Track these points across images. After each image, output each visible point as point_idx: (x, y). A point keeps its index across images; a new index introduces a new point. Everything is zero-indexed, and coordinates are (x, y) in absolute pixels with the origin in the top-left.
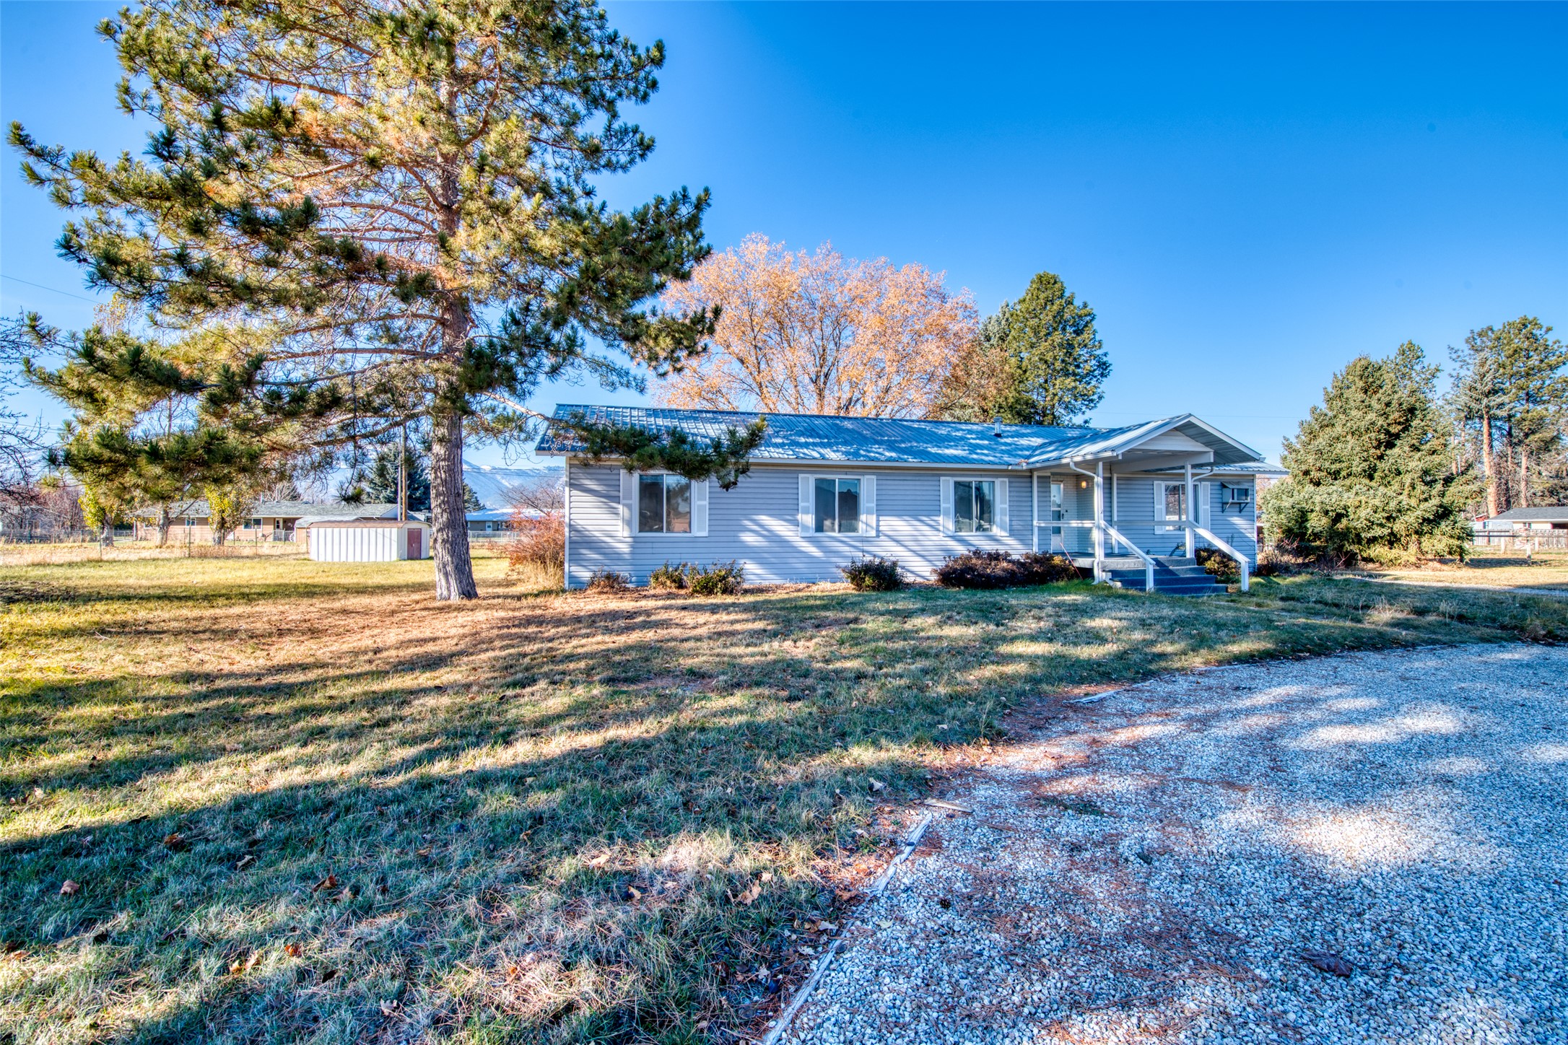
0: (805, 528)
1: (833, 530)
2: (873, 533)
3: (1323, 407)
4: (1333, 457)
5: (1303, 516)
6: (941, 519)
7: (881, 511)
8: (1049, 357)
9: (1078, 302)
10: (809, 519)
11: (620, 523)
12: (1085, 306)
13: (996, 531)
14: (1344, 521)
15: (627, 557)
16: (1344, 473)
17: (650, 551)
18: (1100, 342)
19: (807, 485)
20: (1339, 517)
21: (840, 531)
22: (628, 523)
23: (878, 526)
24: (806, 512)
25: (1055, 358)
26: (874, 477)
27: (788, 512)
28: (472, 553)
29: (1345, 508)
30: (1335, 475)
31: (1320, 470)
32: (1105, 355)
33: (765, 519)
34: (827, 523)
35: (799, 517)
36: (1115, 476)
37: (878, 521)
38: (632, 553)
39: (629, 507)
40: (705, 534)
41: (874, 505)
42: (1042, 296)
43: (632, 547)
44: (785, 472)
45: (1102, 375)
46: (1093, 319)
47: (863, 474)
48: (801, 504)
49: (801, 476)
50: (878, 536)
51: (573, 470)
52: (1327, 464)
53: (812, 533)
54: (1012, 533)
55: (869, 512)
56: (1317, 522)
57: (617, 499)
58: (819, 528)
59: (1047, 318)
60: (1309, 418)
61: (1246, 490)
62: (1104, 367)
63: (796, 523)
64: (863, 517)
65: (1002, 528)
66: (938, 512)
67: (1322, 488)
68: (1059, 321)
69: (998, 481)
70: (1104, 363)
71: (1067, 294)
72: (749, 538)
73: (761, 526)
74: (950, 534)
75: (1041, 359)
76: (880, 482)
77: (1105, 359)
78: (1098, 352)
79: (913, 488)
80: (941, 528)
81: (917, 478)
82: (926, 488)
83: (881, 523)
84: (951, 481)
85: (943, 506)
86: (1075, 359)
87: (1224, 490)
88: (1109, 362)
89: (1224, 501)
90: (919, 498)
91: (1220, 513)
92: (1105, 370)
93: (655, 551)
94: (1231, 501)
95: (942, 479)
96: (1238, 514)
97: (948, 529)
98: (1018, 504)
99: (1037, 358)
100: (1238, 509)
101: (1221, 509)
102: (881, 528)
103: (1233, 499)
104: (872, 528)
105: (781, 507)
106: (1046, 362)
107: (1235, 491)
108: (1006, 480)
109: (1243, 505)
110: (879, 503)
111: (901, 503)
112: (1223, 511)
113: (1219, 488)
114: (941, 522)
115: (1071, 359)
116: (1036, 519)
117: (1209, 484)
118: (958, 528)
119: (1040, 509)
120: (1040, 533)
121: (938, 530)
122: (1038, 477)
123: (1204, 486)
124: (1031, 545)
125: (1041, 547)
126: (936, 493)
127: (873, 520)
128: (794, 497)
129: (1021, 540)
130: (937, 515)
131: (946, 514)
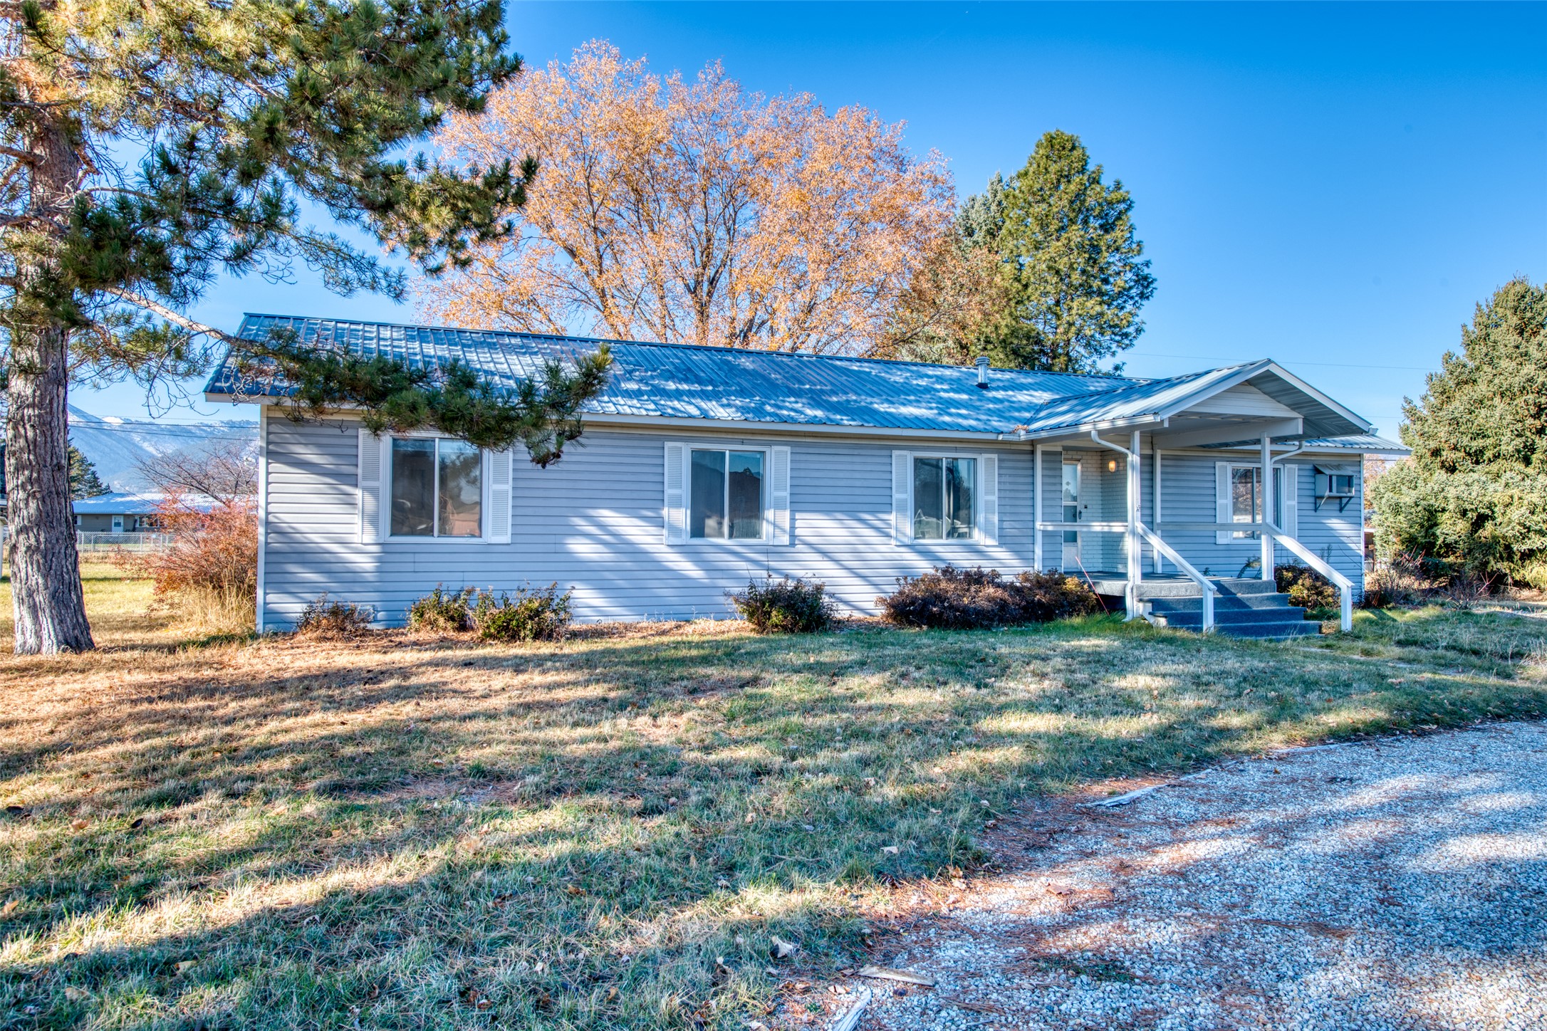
0: (674, 530)
1: (721, 535)
2: (785, 540)
3: (1461, 353)
4: (1474, 429)
5: (1431, 517)
6: (892, 518)
7: (798, 504)
8: (1062, 265)
9: (1107, 181)
10: (681, 517)
11: (357, 519)
12: (1118, 186)
13: (978, 537)
14: (1489, 526)
15: (370, 577)
16: (1489, 454)
17: (410, 567)
18: (1139, 244)
19: (678, 461)
20: (1480, 521)
21: (731, 536)
22: (374, 520)
23: (793, 527)
24: (676, 504)
25: (1071, 267)
26: (788, 449)
27: (646, 503)
28: (85, 570)
29: (1491, 506)
30: (1477, 457)
31: (1455, 448)
32: (1147, 264)
33: (609, 516)
34: (711, 523)
35: (665, 512)
36: (1158, 454)
37: (793, 520)
38: (379, 571)
39: (374, 492)
40: (506, 539)
41: (786, 494)
42: (1053, 168)
43: (380, 560)
44: (642, 438)
45: (1142, 296)
46: (1129, 207)
47: (770, 444)
48: (669, 492)
49: (668, 445)
50: (792, 545)
51: (273, 428)
52: (1465, 440)
53: (686, 539)
54: (1004, 541)
55: (778, 506)
56: (1451, 528)
57: (352, 480)
58: (698, 530)
59: (1060, 203)
60: (1440, 370)
61: (1350, 478)
62: (1144, 282)
63: (660, 523)
64: (769, 514)
65: (988, 533)
66: (887, 506)
67: (1458, 476)
68: (1079, 210)
69: (982, 459)
70: (1145, 278)
71: (1091, 167)
72: (582, 548)
73: (601, 526)
74: (907, 541)
75: (1050, 268)
76: (798, 457)
77: (1146, 271)
78: (1136, 260)
79: (849, 467)
80: (893, 532)
81: (856, 452)
82: (869, 468)
83: (798, 524)
84: (910, 456)
85: (896, 496)
86: (1101, 270)
87: (1318, 476)
88: (1153, 276)
89: (1318, 494)
90: (858, 483)
91: (1313, 513)
92: (1147, 287)
93: (419, 567)
94: (1327, 493)
95: (895, 453)
96: (1338, 513)
97: (905, 535)
98: (1012, 495)
99: (1044, 266)
100: (1337, 507)
101: (1312, 506)
102: (798, 532)
103: (1331, 490)
104: (784, 531)
105: (635, 495)
106: (1058, 272)
107: (1334, 479)
108: (995, 456)
109: (1344, 501)
110: (797, 490)
111: (831, 491)
112: (1316, 510)
113: (1311, 473)
114: (893, 523)
115: (1096, 270)
116: (1039, 519)
117: (1295, 467)
118: (919, 531)
119: (1045, 503)
120: (1046, 540)
121: (888, 536)
122: (1042, 453)
123: (1288, 470)
124: (1031, 560)
125: (1047, 563)
126: (885, 476)
127: (783, 518)
128: (656, 478)
129: (1016, 552)
130: (888, 512)
131: (901, 510)
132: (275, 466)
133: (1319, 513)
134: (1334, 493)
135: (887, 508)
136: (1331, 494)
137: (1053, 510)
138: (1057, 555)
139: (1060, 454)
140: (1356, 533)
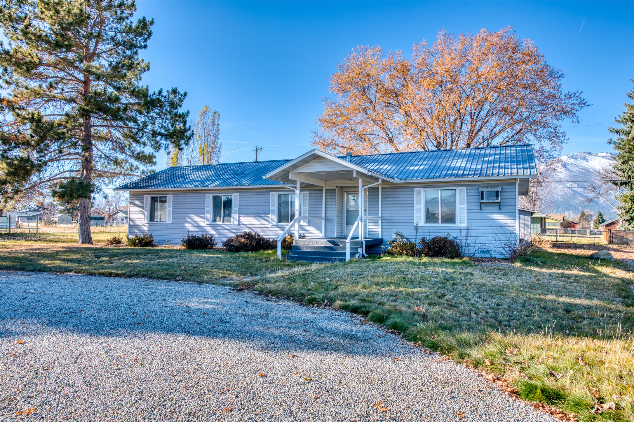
0: (208, 220)
1: (220, 221)
6: (270, 216)
7: (241, 212)
10: (210, 216)
11: (144, 217)
13: (302, 222)
15: (146, 231)
17: (153, 229)
19: (209, 200)
21: (223, 222)
22: (147, 217)
23: (239, 219)
24: (208, 213)
26: (238, 194)
27: (201, 212)
33: (193, 216)
34: (218, 218)
35: (205, 215)
37: (239, 217)
38: (148, 230)
39: (147, 211)
40: (171, 222)
41: (238, 209)
43: (148, 227)
44: (201, 193)
47: (233, 193)
48: (206, 209)
49: (206, 195)
50: (239, 224)
51: (131, 196)
53: (211, 222)
54: (310, 224)
55: (235, 213)
57: (143, 208)
58: (214, 220)
61: (497, 192)
63: (204, 218)
64: (232, 215)
65: (304, 220)
72: (187, 226)
73: (191, 219)
74: (274, 223)
76: (241, 197)
80: (270, 220)
81: (259, 194)
82: (262, 199)
83: (241, 218)
84: (276, 194)
85: (271, 208)
90: (259, 204)
91: (479, 211)
93: (155, 229)
95: (271, 193)
96: (499, 211)
97: (274, 221)
98: (315, 206)
100: (498, 207)
101: (479, 208)
102: (241, 220)
103: (482, 198)
104: (237, 220)
105: (199, 210)
107: (485, 193)
108: (308, 192)
110: (240, 207)
111: (251, 207)
112: (481, 209)
116: (323, 215)
117: (465, 188)
118: (280, 221)
119: (328, 209)
120: (328, 224)
121: (269, 222)
122: (326, 190)
123: (460, 190)
124: (321, 231)
125: (328, 233)
126: (268, 201)
127: (237, 216)
128: (203, 205)
129: (317, 228)
130: (269, 214)
131: (273, 213)
132: (131, 205)
133: (482, 211)
134: (485, 200)
135: (268, 212)
136: (482, 201)
137: (332, 212)
138: (333, 230)
139: (335, 189)
140: (512, 221)
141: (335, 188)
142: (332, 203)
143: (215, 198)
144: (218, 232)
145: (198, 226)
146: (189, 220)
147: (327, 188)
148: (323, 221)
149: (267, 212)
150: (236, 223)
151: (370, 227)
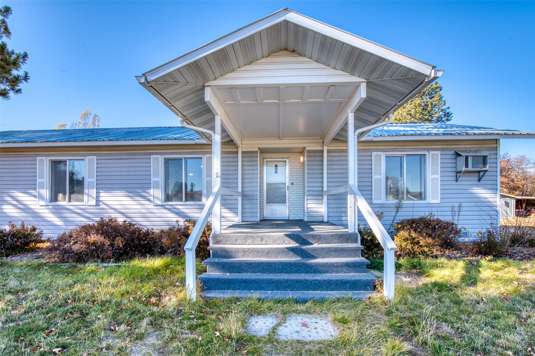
0: (41, 198)
1: (65, 200)
6: (151, 191)
10: (46, 192)
13: (203, 200)
19: (43, 166)
21: (69, 201)
23: (98, 196)
24: (42, 186)
26: (95, 157)
27: (29, 187)
34: (60, 196)
35: (37, 190)
36: (325, 149)
37: (98, 193)
41: (94, 180)
44: (28, 156)
47: (86, 155)
48: (39, 180)
49: (38, 158)
50: (98, 205)
53: (48, 202)
55: (90, 185)
58: (54, 198)
61: (485, 158)
63: (35, 195)
64: (85, 190)
66: (149, 185)
69: (205, 158)
73: (13, 197)
74: (159, 203)
75: (408, 114)
76: (100, 161)
77: (448, 111)
78: (444, 107)
79: (128, 165)
80: (152, 198)
81: (131, 157)
82: (139, 165)
83: (101, 195)
84: (161, 159)
85: (153, 179)
86: (429, 112)
87: (459, 158)
88: (451, 112)
89: (458, 170)
90: (133, 173)
92: (449, 117)
94: (464, 169)
95: (152, 156)
96: (477, 182)
97: (158, 199)
99: (405, 113)
100: (477, 178)
101: (454, 178)
102: (101, 199)
103: (467, 166)
104: (93, 198)
105: (25, 183)
106: (410, 115)
107: (470, 159)
109: (481, 174)
110: (99, 178)
112: (457, 181)
113: (454, 157)
114: (152, 193)
115: (426, 112)
116: (240, 190)
117: (439, 153)
118: (168, 198)
119: (246, 181)
120: (246, 202)
121: (150, 200)
122: (243, 152)
123: (433, 155)
124: (236, 213)
125: (246, 215)
126: (147, 169)
127: (94, 192)
128: (34, 175)
129: (229, 209)
130: (150, 188)
131: (156, 187)
133: (459, 183)
134: (470, 168)
136: (467, 169)
137: (252, 185)
138: (255, 210)
139: (257, 152)
140: (493, 195)
141: (256, 150)
142: (252, 172)
143: (55, 164)
144: (62, 218)
145: (26, 209)
146: (8, 199)
147: (244, 150)
148: (240, 199)
149: (147, 186)
150: (93, 202)
151: (309, 206)
